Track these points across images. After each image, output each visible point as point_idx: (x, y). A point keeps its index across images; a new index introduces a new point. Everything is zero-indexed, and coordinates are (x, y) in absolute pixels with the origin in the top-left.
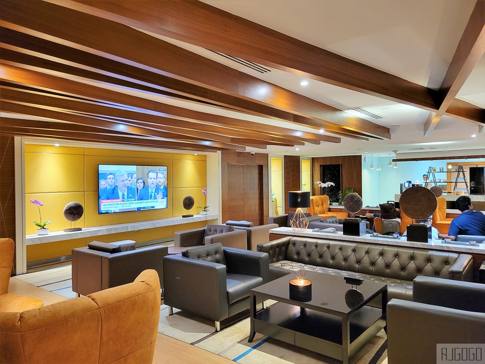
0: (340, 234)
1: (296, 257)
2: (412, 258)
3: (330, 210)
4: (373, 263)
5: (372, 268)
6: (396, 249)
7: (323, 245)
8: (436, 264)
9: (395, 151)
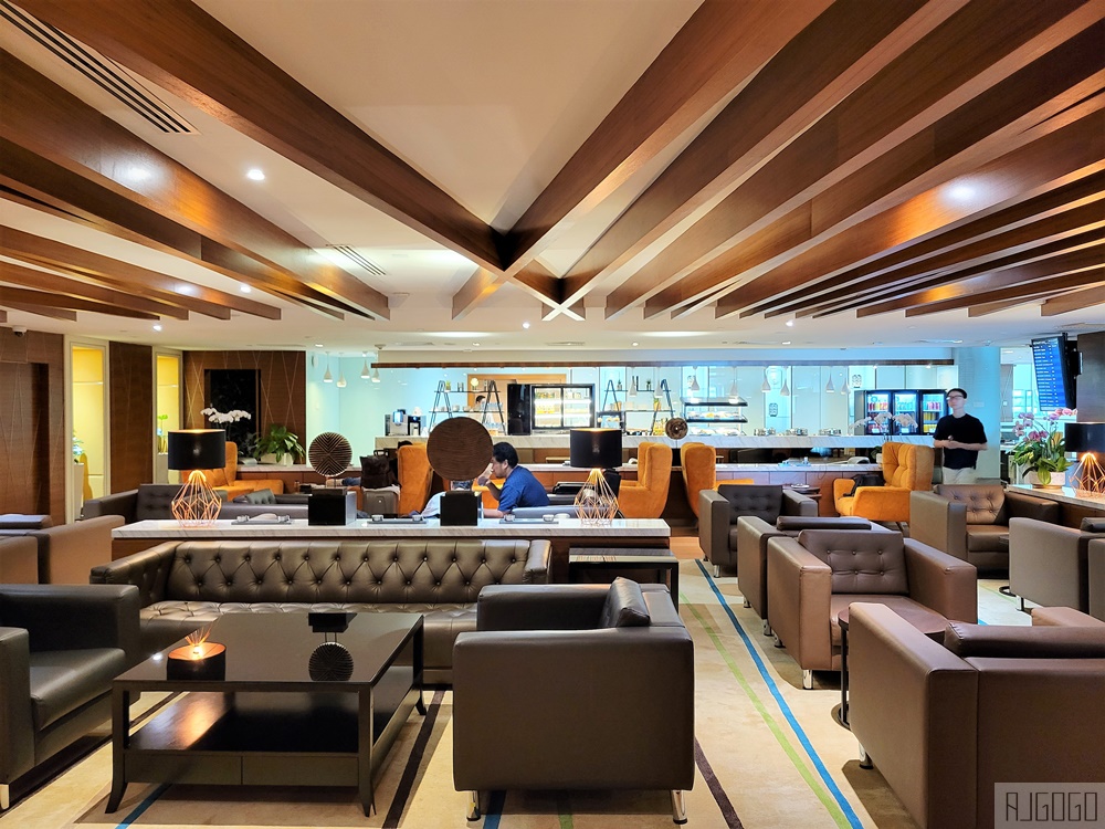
0: (301, 525)
1: (193, 589)
2: (453, 557)
3: (239, 476)
4: (378, 579)
5: (376, 590)
6: (422, 545)
7: (263, 552)
8: (495, 563)
9: (380, 347)
